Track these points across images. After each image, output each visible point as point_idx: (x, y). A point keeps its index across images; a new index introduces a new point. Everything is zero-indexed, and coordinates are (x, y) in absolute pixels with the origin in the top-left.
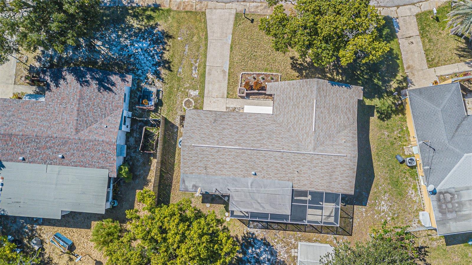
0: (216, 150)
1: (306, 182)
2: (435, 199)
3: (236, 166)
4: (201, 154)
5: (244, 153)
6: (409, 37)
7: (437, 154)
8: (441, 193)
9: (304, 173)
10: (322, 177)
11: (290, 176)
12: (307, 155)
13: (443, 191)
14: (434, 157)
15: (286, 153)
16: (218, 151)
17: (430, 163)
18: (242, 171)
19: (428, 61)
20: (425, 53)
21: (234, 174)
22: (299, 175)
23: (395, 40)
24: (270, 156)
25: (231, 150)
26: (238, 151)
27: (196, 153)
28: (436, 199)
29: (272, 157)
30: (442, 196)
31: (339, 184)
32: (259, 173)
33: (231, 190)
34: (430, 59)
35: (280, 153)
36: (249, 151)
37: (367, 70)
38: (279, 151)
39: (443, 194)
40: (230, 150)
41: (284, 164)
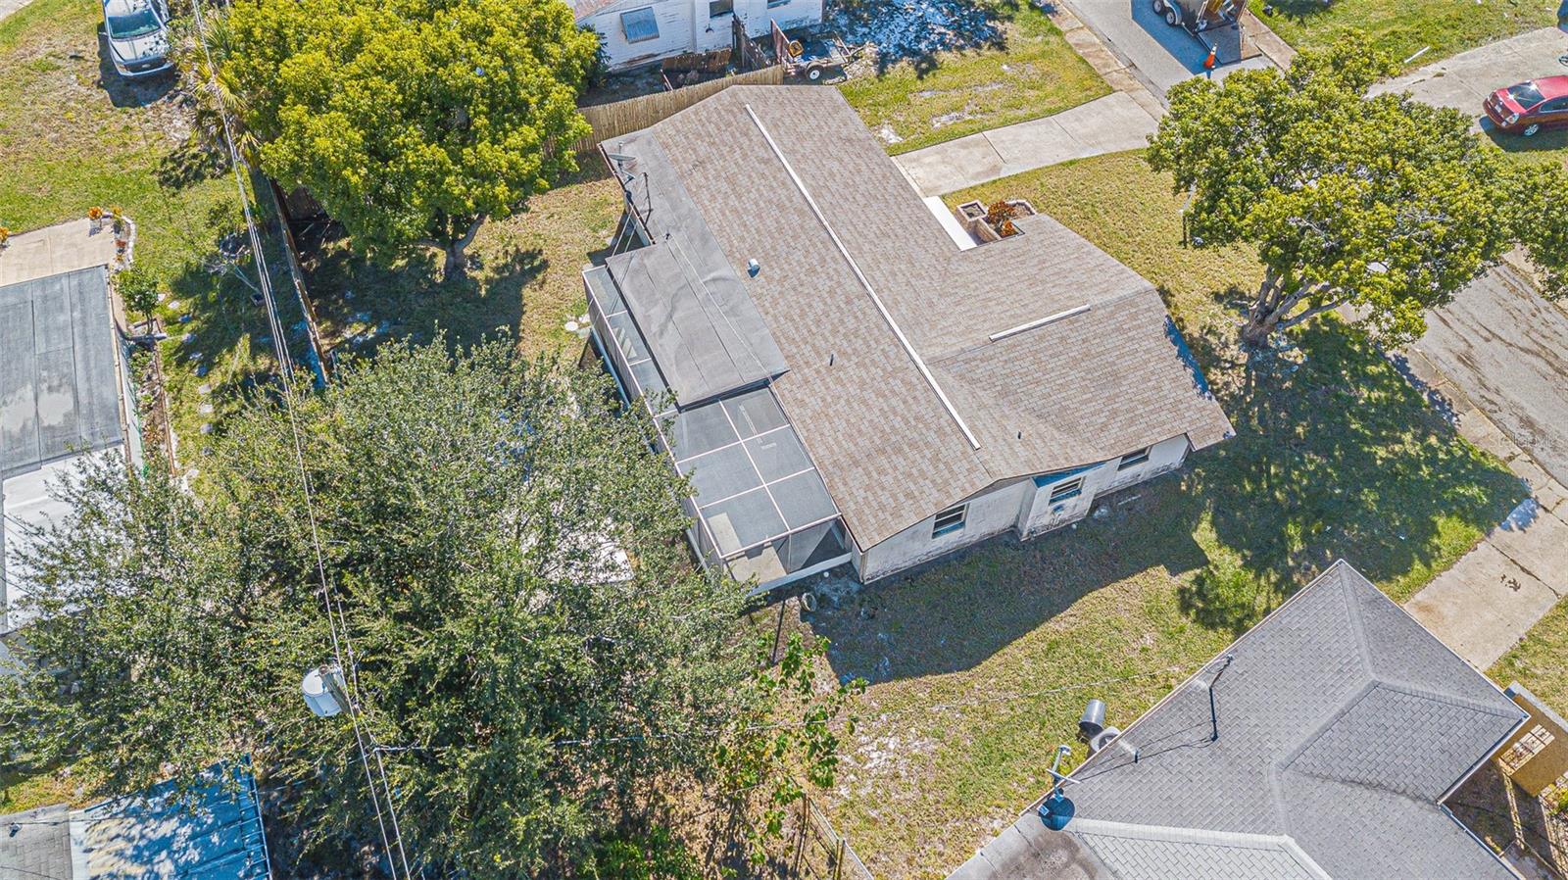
0: (766, 156)
1: (811, 401)
2: (1030, 838)
3: (749, 219)
4: (733, 135)
5: (801, 213)
6: (1523, 569)
7: (1207, 752)
8: (1069, 844)
9: (839, 381)
10: (859, 431)
11: (805, 351)
12: (902, 351)
13: (1084, 852)
14: (1186, 751)
15: (870, 302)
16: (766, 162)
17: (1156, 749)
18: (742, 239)
19: (1510, 660)
20: (1521, 640)
21: (721, 229)
22: (823, 371)
23: (1473, 530)
24: (832, 273)
25: (789, 182)
26: (797, 198)
27: (729, 125)
28: (1036, 840)
29: (835, 277)
30: (1061, 856)
31: (868, 488)
32: (762, 279)
33: (669, 241)
34: (1518, 664)
35: (860, 289)
36: (815, 221)
37: (1302, 490)
38: (863, 284)
39: (1073, 858)
40: (787, 183)
41: (832, 315)
